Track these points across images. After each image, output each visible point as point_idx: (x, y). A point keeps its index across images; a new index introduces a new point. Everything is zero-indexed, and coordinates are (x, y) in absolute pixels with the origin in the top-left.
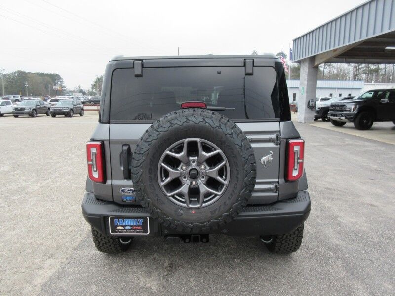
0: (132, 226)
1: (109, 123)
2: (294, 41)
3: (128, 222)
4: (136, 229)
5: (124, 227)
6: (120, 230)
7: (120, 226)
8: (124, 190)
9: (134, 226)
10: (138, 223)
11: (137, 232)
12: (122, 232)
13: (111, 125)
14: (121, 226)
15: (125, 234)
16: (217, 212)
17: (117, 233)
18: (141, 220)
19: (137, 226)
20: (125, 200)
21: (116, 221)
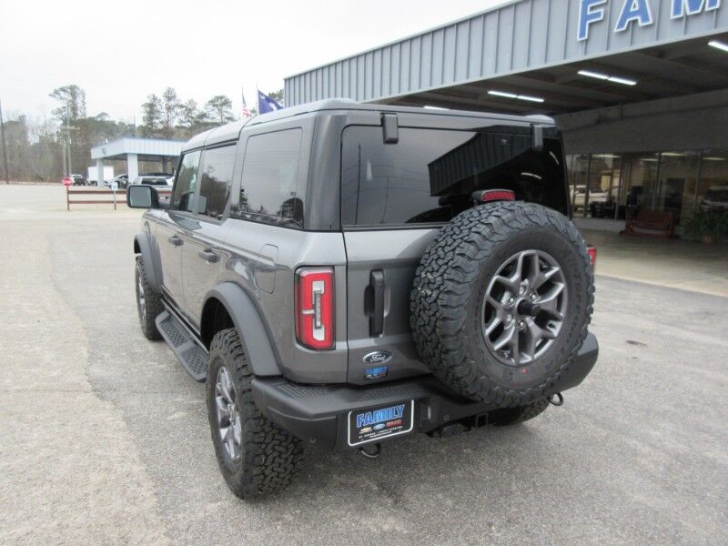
0: (385, 423)
1: (341, 231)
2: (286, 80)
3: (381, 416)
4: (392, 426)
5: (372, 426)
6: (366, 433)
7: (366, 427)
8: (370, 357)
9: (390, 421)
10: (396, 413)
11: (394, 432)
12: (368, 438)
13: (346, 234)
14: (369, 426)
15: (375, 438)
16: (554, 364)
17: (360, 440)
18: (401, 408)
19: (393, 420)
20: (369, 376)
21: (361, 418)
